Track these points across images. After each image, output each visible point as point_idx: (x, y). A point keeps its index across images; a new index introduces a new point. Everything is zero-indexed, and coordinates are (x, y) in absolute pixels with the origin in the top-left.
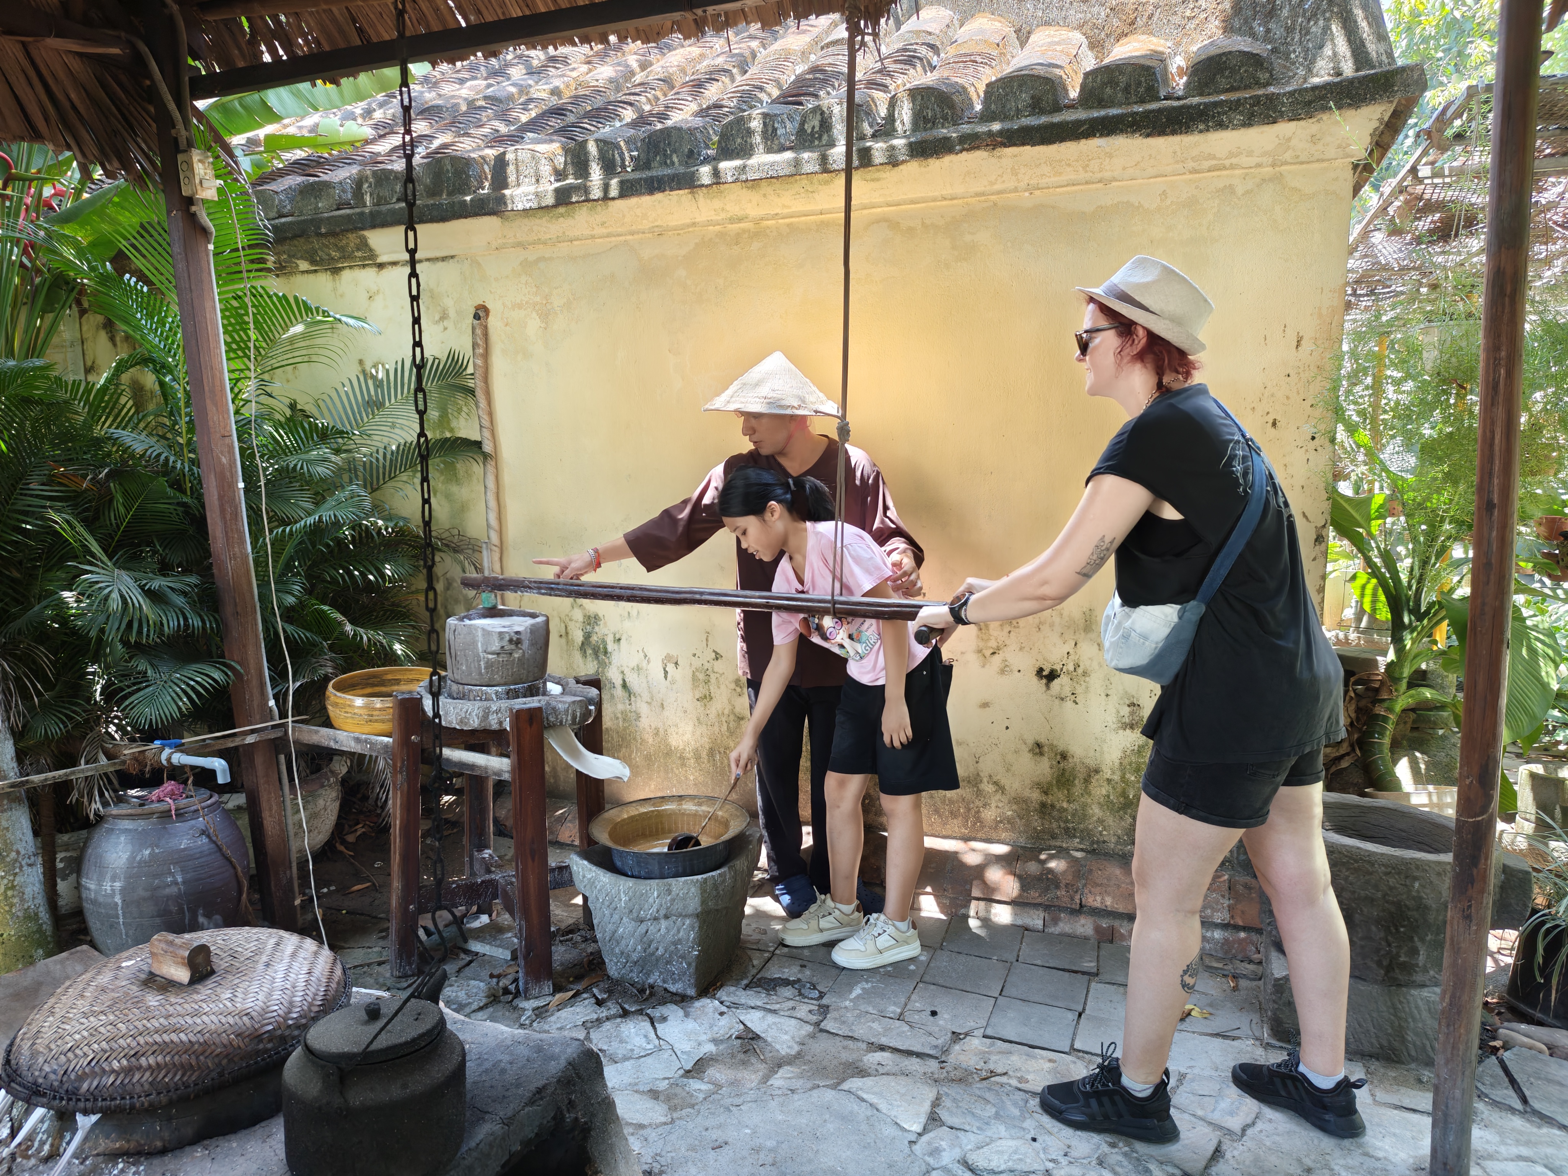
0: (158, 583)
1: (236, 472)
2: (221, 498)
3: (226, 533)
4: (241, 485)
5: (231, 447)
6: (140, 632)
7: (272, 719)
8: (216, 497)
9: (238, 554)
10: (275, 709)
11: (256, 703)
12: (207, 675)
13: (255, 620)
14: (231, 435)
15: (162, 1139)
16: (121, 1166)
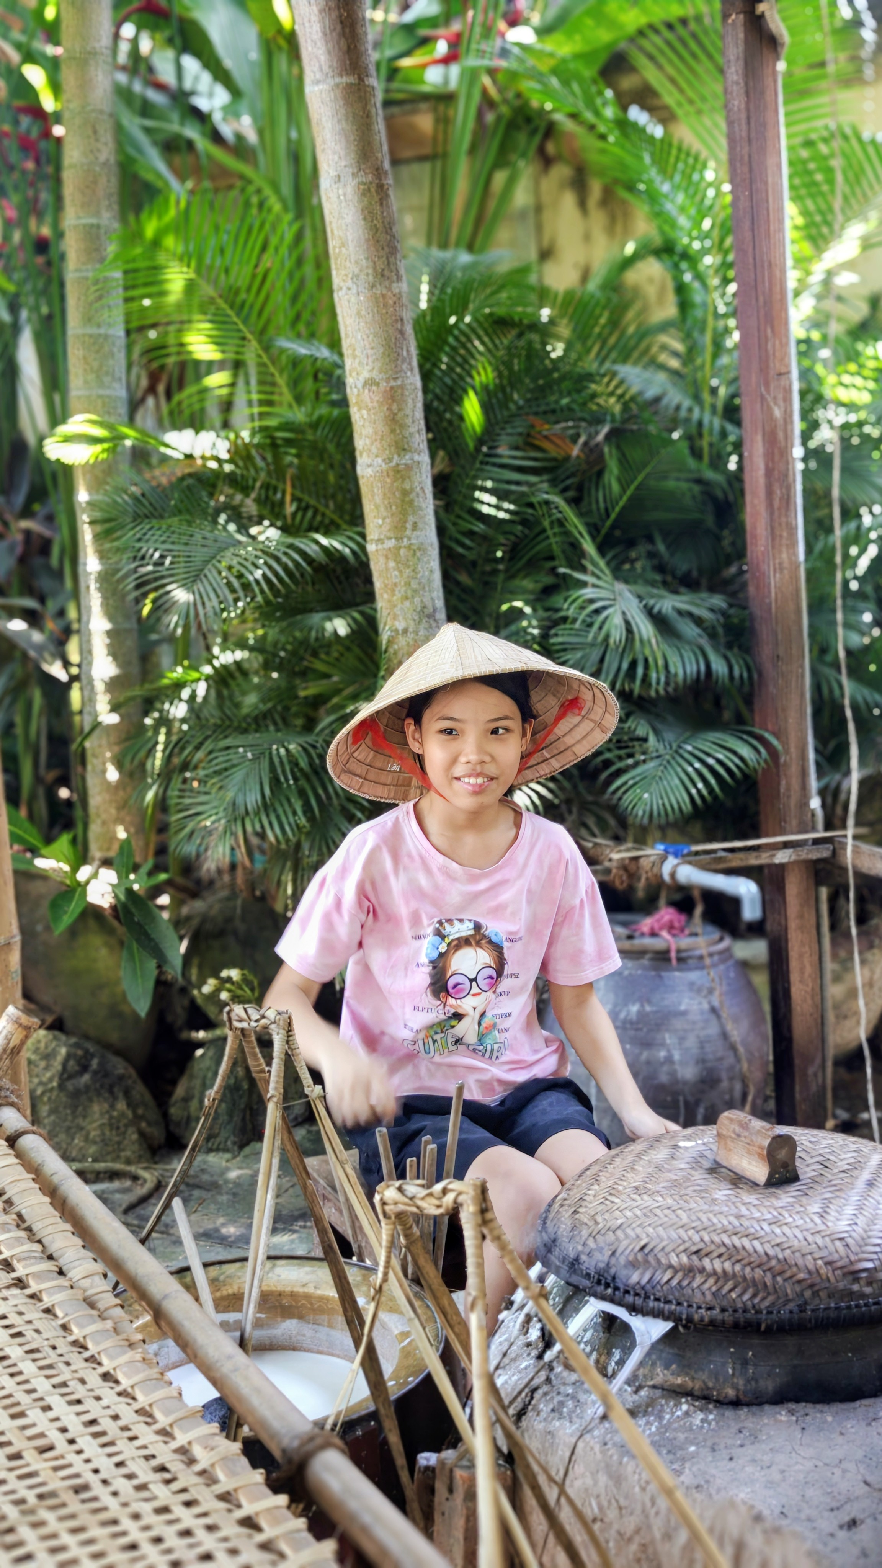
0: (668, 604)
1: (792, 431)
2: (769, 472)
3: (772, 529)
4: (798, 452)
5: (788, 391)
6: (645, 679)
7: (814, 829)
8: (761, 472)
9: (786, 564)
10: (820, 814)
11: (793, 802)
12: (735, 753)
13: (802, 666)
14: (789, 372)
15: (735, 1387)
16: (685, 1407)
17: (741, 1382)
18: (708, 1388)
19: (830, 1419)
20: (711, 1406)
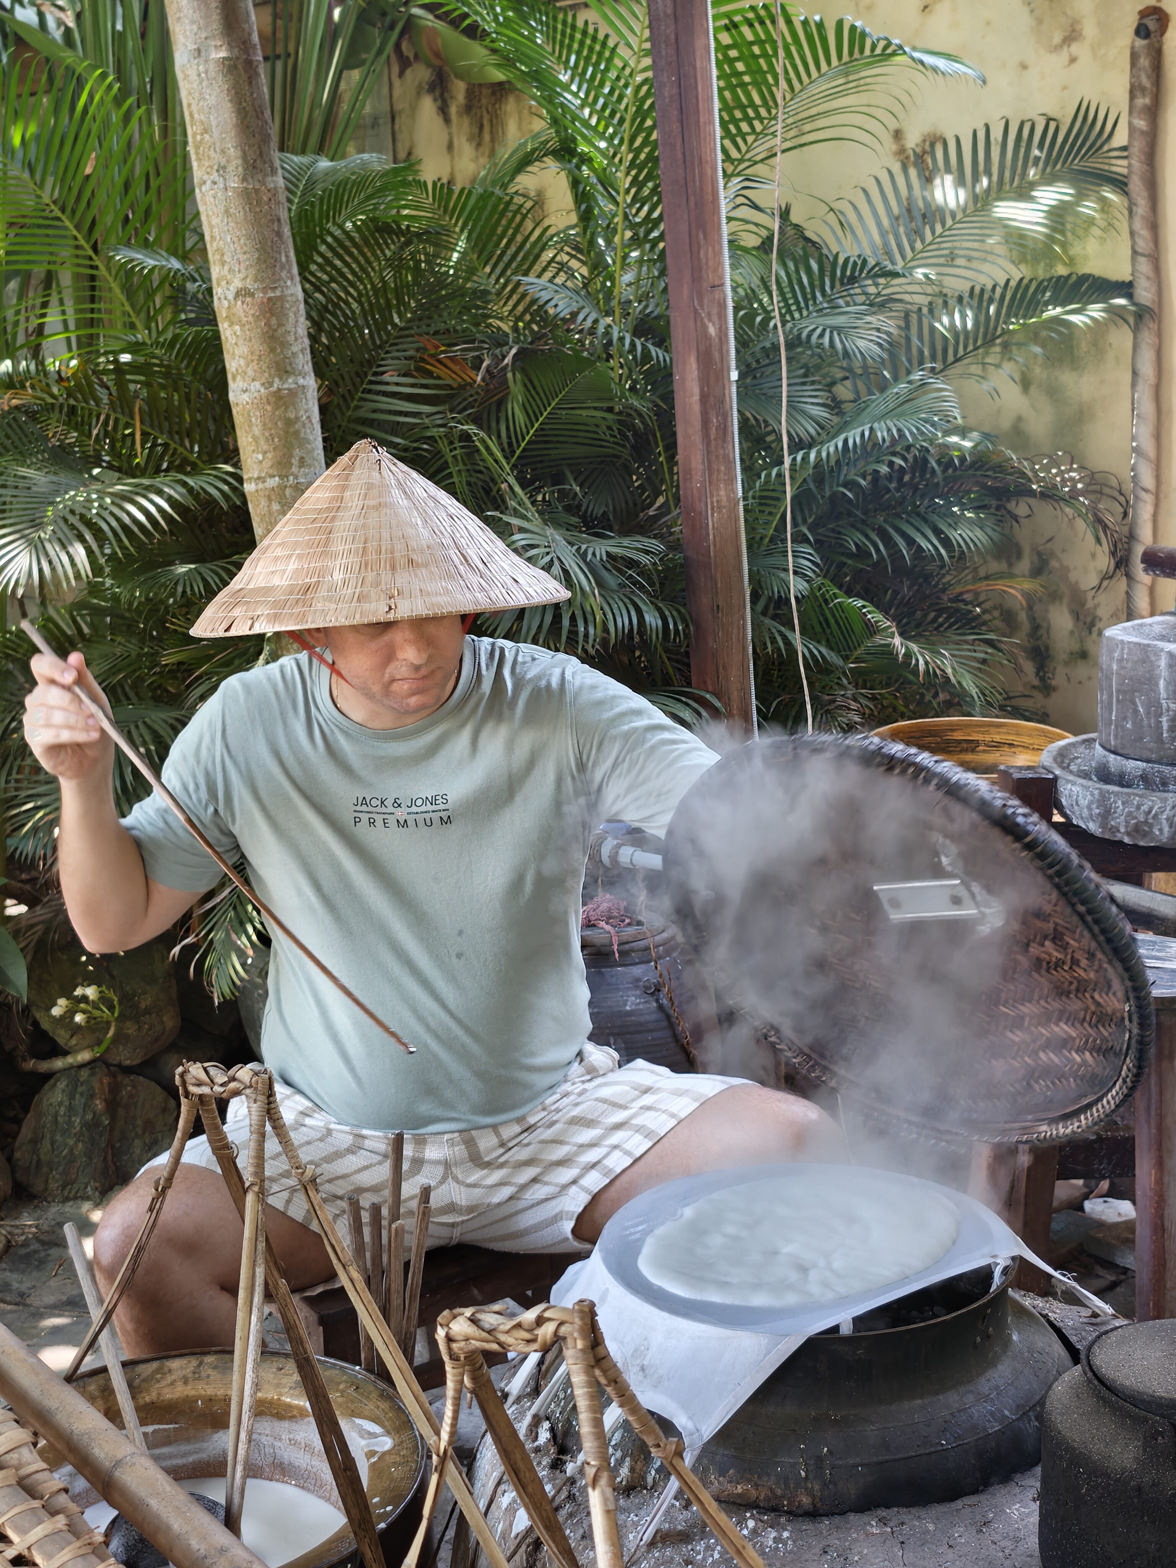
0: (599, 549)
1: (728, 351)
2: (704, 398)
3: (709, 462)
4: (734, 375)
5: (722, 306)
8: (696, 397)
13: (743, 619)
14: (722, 285)
15: (809, 1492)
16: (751, 1524)
17: (817, 1487)
18: (776, 1497)
19: (931, 1527)
20: (783, 1520)
